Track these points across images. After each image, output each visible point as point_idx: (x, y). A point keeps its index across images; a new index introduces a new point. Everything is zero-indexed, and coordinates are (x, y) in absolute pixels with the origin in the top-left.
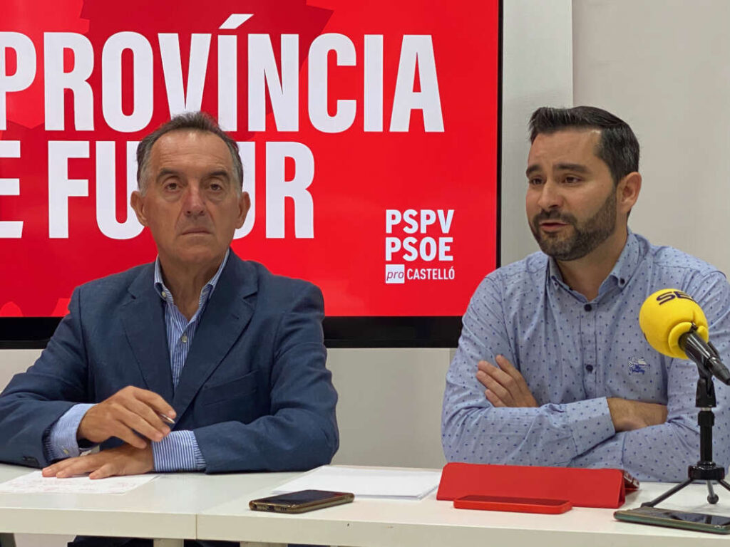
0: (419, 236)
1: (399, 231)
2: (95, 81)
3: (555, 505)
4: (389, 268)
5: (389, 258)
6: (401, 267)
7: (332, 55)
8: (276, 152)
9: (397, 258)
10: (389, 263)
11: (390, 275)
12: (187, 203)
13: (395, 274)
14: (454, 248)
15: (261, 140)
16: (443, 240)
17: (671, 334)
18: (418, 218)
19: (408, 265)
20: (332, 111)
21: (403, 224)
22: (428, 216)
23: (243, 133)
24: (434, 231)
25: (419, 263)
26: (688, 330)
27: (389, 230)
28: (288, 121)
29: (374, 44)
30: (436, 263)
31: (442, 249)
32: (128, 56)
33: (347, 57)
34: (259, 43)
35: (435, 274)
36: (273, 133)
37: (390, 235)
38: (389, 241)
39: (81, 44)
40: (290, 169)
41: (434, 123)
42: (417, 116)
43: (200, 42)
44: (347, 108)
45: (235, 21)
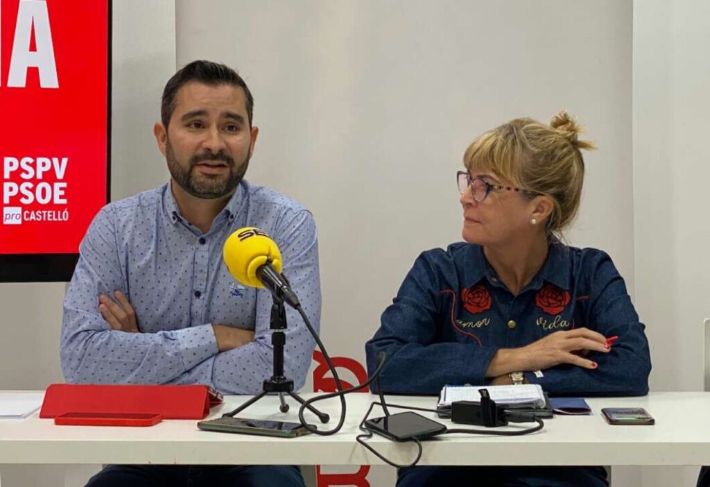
0: (35, 181)
1: (16, 177)
3: (146, 419)
4: (6, 210)
5: (6, 201)
6: (18, 210)
9: (15, 201)
10: (7, 205)
11: (8, 216)
13: (13, 216)
14: (67, 194)
16: (57, 185)
17: (250, 266)
18: (34, 165)
19: (24, 207)
21: (20, 170)
22: (43, 164)
24: (50, 177)
25: (35, 206)
26: (264, 262)
27: (7, 176)
30: (51, 206)
31: (57, 193)
35: (49, 216)
37: (7, 181)
38: (7, 185)
41: (49, 79)
42: (33, 73)
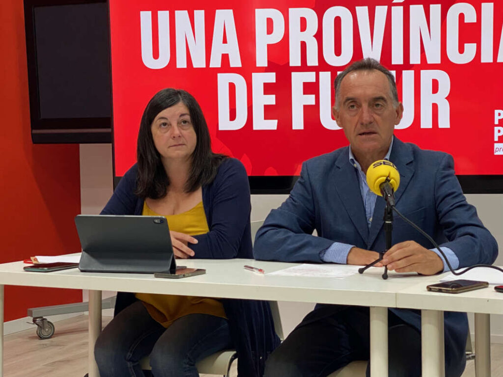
2: (319, 36)
4: (496, 145)
5: (496, 139)
7: (462, 16)
8: (427, 76)
10: (496, 142)
11: (497, 150)
15: (417, 69)
20: (461, 50)
23: (407, 65)
26: (384, 181)
27: (496, 122)
28: (434, 57)
29: (488, 9)
32: (338, 21)
33: (471, 17)
34: (417, 10)
36: (425, 65)
37: (497, 126)
38: (496, 129)
39: (310, 15)
40: (435, 87)
43: (381, 11)
44: (470, 49)
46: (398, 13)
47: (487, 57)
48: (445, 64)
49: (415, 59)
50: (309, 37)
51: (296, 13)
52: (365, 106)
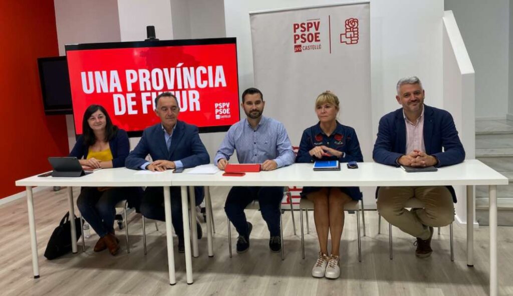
0: (222, 109)
1: (218, 108)
2: (150, 79)
3: (242, 174)
4: (216, 116)
6: (219, 116)
7: (201, 71)
8: (191, 93)
9: (218, 114)
12: (168, 113)
13: (218, 117)
14: (230, 111)
15: (187, 90)
16: (227, 109)
18: (222, 105)
19: (221, 115)
20: (202, 83)
21: (219, 106)
22: (224, 104)
23: (183, 89)
24: (226, 107)
25: (223, 114)
28: (193, 86)
29: (210, 68)
30: (226, 114)
31: (227, 111)
32: (157, 74)
33: (204, 71)
34: (185, 69)
35: (226, 116)
36: (189, 89)
38: (216, 110)
39: (147, 72)
40: (194, 96)
41: (224, 85)
42: (220, 83)
43: (173, 70)
44: (205, 82)
45: (180, 65)
46: (179, 70)
47: (211, 85)
48: (197, 88)
49: (186, 87)
50: (147, 79)
51: (141, 71)
52: (169, 109)
